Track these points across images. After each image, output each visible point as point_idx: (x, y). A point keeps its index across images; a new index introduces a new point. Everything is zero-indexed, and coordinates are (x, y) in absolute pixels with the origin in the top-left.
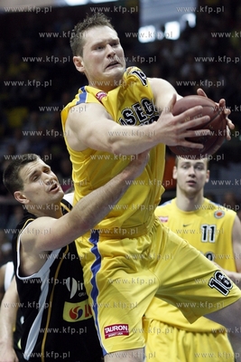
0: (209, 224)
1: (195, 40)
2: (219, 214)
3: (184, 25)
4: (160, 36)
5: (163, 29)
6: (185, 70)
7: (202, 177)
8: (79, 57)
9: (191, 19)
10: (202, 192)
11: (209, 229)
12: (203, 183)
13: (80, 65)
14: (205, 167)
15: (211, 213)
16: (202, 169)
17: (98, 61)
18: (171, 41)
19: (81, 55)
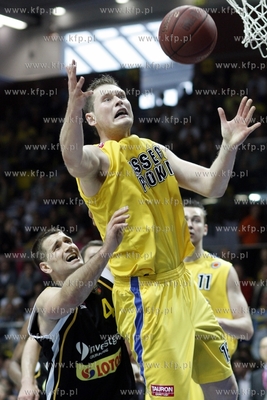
0: (205, 273)
1: (192, 106)
2: (216, 265)
3: (181, 93)
4: (159, 103)
5: (162, 97)
6: (183, 135)
7: (199, 230)
8: (91, 114)
9: (188, 87)
10: (201, 244)
11: (205, 278)
12: (201, 236)
13: (92, 120)
14: (203, 220)
15: (208, 263)
16: (199, 221)
17: (108, 111)
18: (169, 108)
19: (93, 111)
